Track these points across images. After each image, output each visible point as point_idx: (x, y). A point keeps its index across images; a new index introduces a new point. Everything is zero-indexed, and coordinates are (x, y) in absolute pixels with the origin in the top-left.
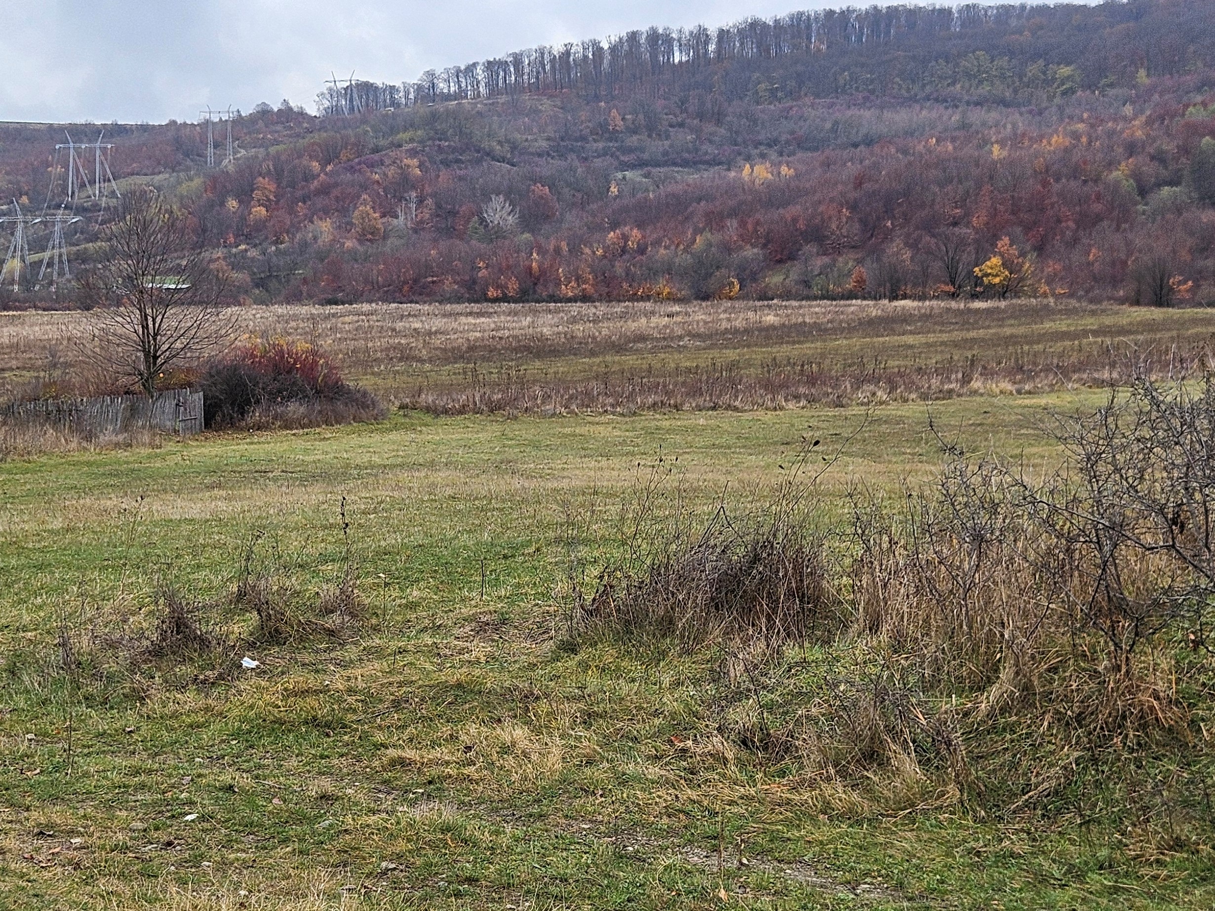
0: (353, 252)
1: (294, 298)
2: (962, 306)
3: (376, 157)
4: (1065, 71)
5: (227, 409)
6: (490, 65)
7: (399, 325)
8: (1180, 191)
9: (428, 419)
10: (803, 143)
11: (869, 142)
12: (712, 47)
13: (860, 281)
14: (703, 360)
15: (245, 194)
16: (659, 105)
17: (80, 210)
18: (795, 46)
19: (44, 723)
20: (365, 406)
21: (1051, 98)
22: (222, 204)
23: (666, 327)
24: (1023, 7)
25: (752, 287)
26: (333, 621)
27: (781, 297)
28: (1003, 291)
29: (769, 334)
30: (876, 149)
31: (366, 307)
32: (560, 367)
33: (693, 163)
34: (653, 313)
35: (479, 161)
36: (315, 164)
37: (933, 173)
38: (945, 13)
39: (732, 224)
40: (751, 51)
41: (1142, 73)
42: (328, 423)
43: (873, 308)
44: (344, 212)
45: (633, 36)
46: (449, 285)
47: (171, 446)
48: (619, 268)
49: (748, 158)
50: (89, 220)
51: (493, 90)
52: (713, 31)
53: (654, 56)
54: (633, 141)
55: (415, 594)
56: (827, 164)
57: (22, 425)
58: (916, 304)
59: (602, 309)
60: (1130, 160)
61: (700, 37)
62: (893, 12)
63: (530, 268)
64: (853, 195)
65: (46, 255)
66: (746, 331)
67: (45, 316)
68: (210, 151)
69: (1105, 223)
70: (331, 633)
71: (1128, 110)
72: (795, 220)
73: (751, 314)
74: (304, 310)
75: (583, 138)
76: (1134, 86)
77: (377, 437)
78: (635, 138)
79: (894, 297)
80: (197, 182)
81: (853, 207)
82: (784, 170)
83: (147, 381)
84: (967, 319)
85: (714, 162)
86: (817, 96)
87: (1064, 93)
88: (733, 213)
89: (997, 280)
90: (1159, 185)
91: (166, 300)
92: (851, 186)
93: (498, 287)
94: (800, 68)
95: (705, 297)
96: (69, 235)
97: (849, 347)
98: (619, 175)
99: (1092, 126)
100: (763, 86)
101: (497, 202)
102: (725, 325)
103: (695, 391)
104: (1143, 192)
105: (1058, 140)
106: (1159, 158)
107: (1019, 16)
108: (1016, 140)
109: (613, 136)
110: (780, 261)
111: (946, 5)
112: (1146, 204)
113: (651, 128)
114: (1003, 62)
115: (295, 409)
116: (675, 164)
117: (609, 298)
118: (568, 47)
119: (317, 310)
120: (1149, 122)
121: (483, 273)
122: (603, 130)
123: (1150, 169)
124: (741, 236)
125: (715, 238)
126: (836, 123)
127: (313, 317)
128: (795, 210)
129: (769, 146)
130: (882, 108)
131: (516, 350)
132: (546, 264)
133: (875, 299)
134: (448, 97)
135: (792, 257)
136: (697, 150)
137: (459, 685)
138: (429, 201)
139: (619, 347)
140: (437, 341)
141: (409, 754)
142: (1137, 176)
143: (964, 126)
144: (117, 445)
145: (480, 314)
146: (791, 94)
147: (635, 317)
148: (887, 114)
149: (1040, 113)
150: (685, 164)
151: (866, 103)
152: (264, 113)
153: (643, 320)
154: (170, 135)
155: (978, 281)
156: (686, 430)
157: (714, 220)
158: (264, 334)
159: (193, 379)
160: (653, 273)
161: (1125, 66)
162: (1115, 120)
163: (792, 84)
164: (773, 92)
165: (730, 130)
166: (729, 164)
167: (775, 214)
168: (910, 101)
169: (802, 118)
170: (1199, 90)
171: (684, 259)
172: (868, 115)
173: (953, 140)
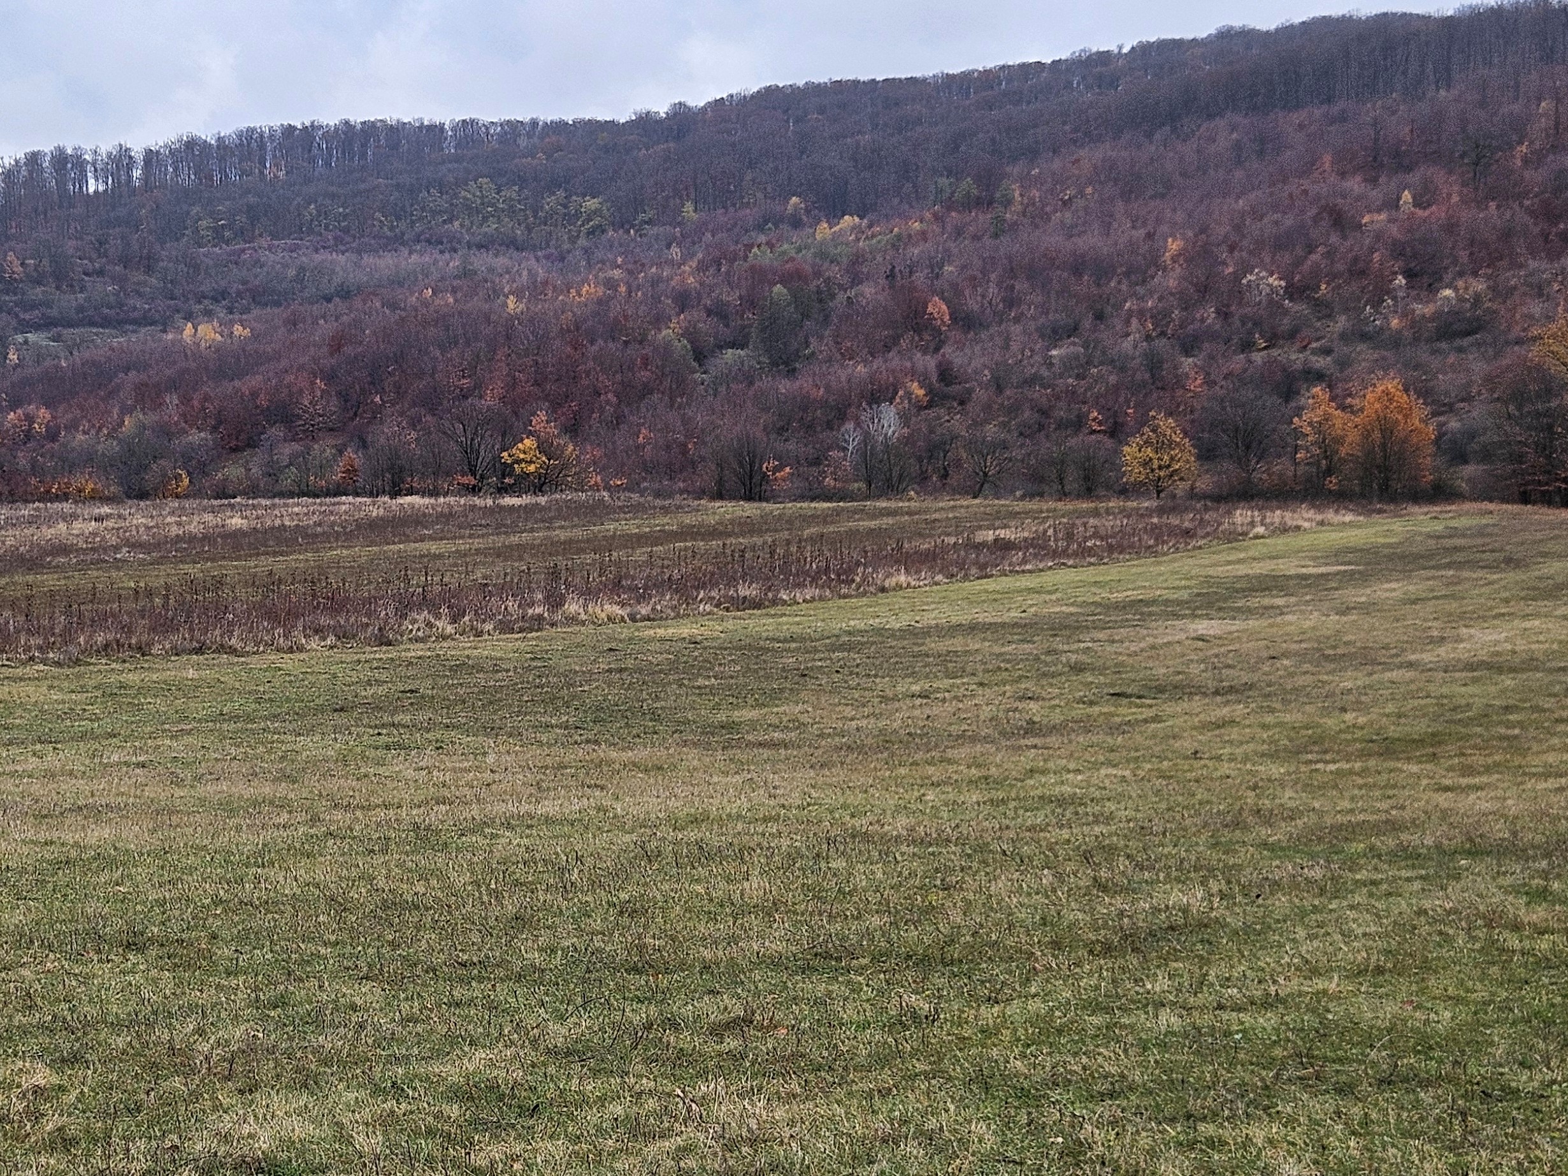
2: (490, 502)
4: (592, 204)
8: (748, 356)
10: (260, 296)
11: (345, 293)
12: (137, 173)
13: (351, 471)
14: (154, 579)
16: (70, 246)
18: (244, 173)
21: (573, 240)
23: (93, 534)
24: (534, 123)
25: (207, 482)
27: (245, 494)
28: (540, 484)
30: (358, 303)
33: (119, 322)
34: (74, 517)
37: (432, 332)
38: (435, 130)
39: (172, 399)
40: (187, 177)
41: (689, 207)
45: (34, 159)
48: (23, 460)
49: (189, 317)
52: (138, 152)
53: (61, 183)
54: (37, 293)
56: (293, 323)
58: (427, 501)
60: (682, 316)
61: (122, 160)
62: (370, 129)
66: (206, 539)
69: (656, 397)
71: (675, 252)
72: (254, 394)
73: (209, 519)
76: (679, 224)
78: (39, 290)
79: (394, 494)
81: (330, 377)
82: (238, 330)
84: (501, 519)
85: (146, 321)
86: (275, 236)
87: (591, 233)
88: (173, 385)
89: (532, 468)
90: (721, 347)
94: (252, 199)
95: (143, 494)
98: (20, 338)
99: (630, 272)
100: (204, 223)
102: (174, 531)
104: (700, 356)
105: (590, 290)
106: (718, 312)
107: (529, 135)
108: (535, 290)
109: (10, 286)
110: (235, 450)
111: (437, 120)
112: (705, 373)
113: (61, 276)
114: (512, 192)
116: (92, 324)
120: (702, 267)
123: (706, 326)
124: (183, 415)
125: (151, 418)
126: (302, 269)
128: (254, 381)
129: (216, 300)
130: (359, 252)
133: (371, 495)
135: (252, 444)
136: (121, 305)
139: (29, 564)
142: (690, 334)
143: (466, 273)
146: (241, 234)
147: (50, 521)
148: (368, 260)
149: (562, 259)
150: (106, 323)
151: (338, 244)
153: (62, 527)
155: (506, 470)
157: (145, 396)
160: (69, 464)
161: (667, 198)
162: (659, 265)
163: (241, 219)
164: (218, 231)
165: (164, 280)
166: (165, 324)
167: (228, 387)
168: (395, 242)
169: (258, 263)
170: (760, 228)
171: (108, 447)
172: (342, 261)
173: (454, 291)
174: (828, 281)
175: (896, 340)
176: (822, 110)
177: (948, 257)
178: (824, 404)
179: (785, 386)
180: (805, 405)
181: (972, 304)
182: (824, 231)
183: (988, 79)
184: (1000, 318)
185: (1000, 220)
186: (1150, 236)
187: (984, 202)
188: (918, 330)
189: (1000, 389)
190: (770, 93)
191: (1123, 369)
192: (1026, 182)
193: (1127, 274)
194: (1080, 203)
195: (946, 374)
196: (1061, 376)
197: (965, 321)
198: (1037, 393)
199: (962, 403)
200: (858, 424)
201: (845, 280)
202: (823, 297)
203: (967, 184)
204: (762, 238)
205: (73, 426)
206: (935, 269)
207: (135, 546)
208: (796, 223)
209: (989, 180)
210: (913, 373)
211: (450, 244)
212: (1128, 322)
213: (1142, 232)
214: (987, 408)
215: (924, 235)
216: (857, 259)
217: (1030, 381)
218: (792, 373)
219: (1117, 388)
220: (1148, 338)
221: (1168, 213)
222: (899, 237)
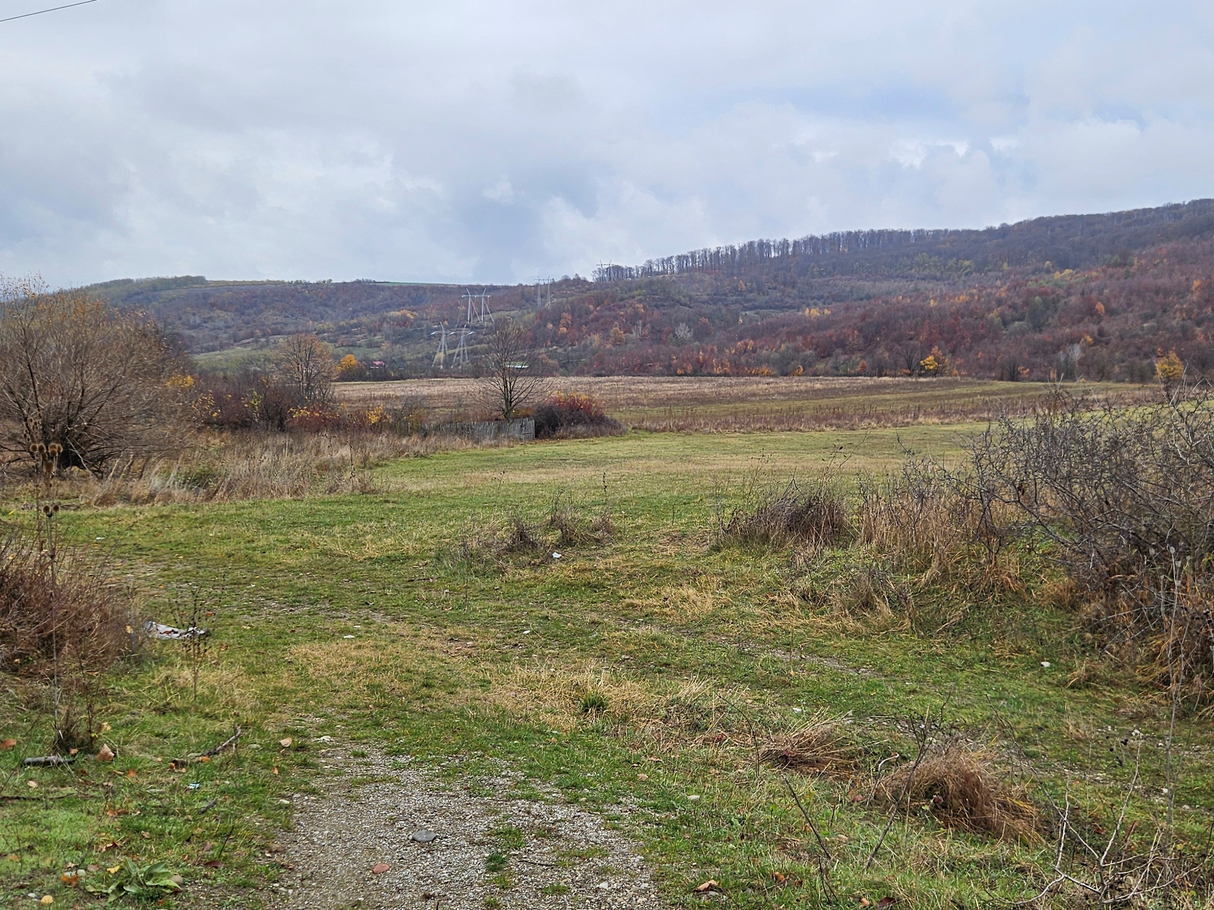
0: (610, 350)
1: (581, 373)
2: (914, 380)
3: (622, 303)
4: (967, 263)
5: (546, 428)
6: (679, 257)
7: (633, 387)
8: (1024, 324)
9: (647, 434)
10: (835, 298)
11: (869, 297)
12: (790, 250)
13: (863, 367)
14: (785, 406)
15: (556, 322)
16: (764, 278)
17: (473, 328)
18: (831, 249)
19: (454, 585)
20: (616, 428)
21: (959, 277)
22: (545, 326)
23: (766, 389)
24: (946, 231)
25: (810, 370)
26: (598, 535)
27: (824, 375)
28: (935, 373)
29: (817, 393)
30: (872, 301)
31: (616, 378)
32: (713, 409)
33: (781, 308)
34: (760, 382)
35: (673, 306)
36: (591, 307)
37: (901, 314)
38: (907, 233)
39: (800, 338)
40: (810, 251)
41: (1005, 265)
42: (596, 436)
43: (869, 381)
44: (605, 330)
45: (751, 244)
46: (658, 367)
47: (518, 447)
48: (743, 360)
49: (808, 305)
50: (478, 333)
51: (681, 270)
52: (791, 241)
53: (761, 254)
54: (751, 296)
55: (640, 521)
56: (847, 309)
57: (444, 435)
58: (891, 379)
59: (734, 380)
60: (999, 308)
61: (785, 244)
62: (881, 233)
63: (698, 359)
64: (859, 324)
65: (457, 351)
66: (807, 392)
67: (456, 381)
68: (539, 299)
69: (986, 340)
70: (598, 541)
71: (998, 283)
72: (831, 336)
73: (809, 384)
74: (585, 379)
75: (726, 295)
76: (1001, 271)
77: (621, 443)
78: (751, 295)
79: (880, 376)
80: (532, 315)
81: (860, 331)
82: (826, 311)
83: (507, 414)
84: (916, 385)
85: (791, 307)
86: (842, 275)
87: (966, 274)
88: (800, 332)
89: (932, 367)
90: (1013, 321)
91: (517, 373)
92: (859, 320)
93: (682, 368)
94: (834, 260)
95: (785, 374)
96: (468, 340)
97: (857, 400)
98: (743, 313)
99: (980, 291)
100: (815, 269)
101: (682, 326)
102: (795, 388)
103: (780, 422)
104: (1005, 324)
105: (963, 298)
106: (1013, 307)
107: (944, 236)
108: (942, 297)
109: (740, 293)
110: (823, 357)
111: (908, 229)
112: (1006, 330)
113: (760, 290)
114: (936, 258)
115: (580, 428)
116: (771, 308)
117: (738, 375)
118: (719, 248)
119: (591, 379)
120: (1009, 289)
121: (675, 362)
122: (735, 290)
123: (1009, 312)
124: (804, 344)
125: (791, 345)
126: (852, 288)
127: (589, 383)
128: (831, 331)
129: (818, 299)
130: (875, 281)
131: (691, 400)
132: (707, 357)
133: (870, 376)
134: (657, 273)
135: (829, 355)
136: (782, 301)
137: (661, 567)
138: (648, 325)
139: (742, 400)
140: (652, 395)
141: (636, 601)
142: (1002, 315)
143: (916, 290)
144: (491, 446)
145: (673, 382)
146: (829, 273)
147: (751, 384)
148: (877, 284)
149: (954, 284)
150: (776, 308)
151: (867, 278)
152: (566, 280)
153: (755, 386)
154: (520, 290)
155: (922, 368)
156: (775, 441)
157: (791, 336)
158: (565, 391)
159: (529, 413)
160: (759, 363)
161: (997, 261)
162: (992, 288)
163: (830, 268)
164: (820, 272)
165: (799, 291)
166: (799, 308)
167: (821, 334)
168: (890, 277)
169: (835, 285)
170: (1033, 273)
171: (775, 356)
172: (868, 284)
173: (910, 297)
174: (1057, 295)
175: (1082, 319)
176: (1061, 226)
177: (1106, 287)
178: (1052, 344)
179: (1038, 336)
180: (1045, 344)
181: (1114, 305)
182: (1057, 275)
183: (1129, 214)
184: (1125, 311)
185: (1127, 271)
186: (1187, 279)
187: (1123, 265)
188: (1092, 315)
189: (1122, 339)
190: (1041, 219)
191: (1172, 332)
192: (1140, 257)
193: (1178, 294)
194: (1161, 265)
195: (1101, 333)
196: (1147, 334)
197: (1111, 312)
198: (1137, 341)
199: (1107, 344)
200: (1065, 352)
201: (1065, 295)
202: (1055, 302)
203: (1116, 257)
204: (1033, 278)
205: (762, 348)
206: (1101, 293)
207: (780, 394)
208: (1048, 271)
209: (1125, 256)
210: (1087, 332)
211: (909, 278)
212: (1175, 313)
213: (1184, 277)
214: (1117, 346)
215: (1097, 278)
216: (1070, 287)
217: (1134, 336)
218: (1041, 331)
219: (1169, 339)
220: (1183, 319)
221: (1195, 270)
222: (1088, 278)
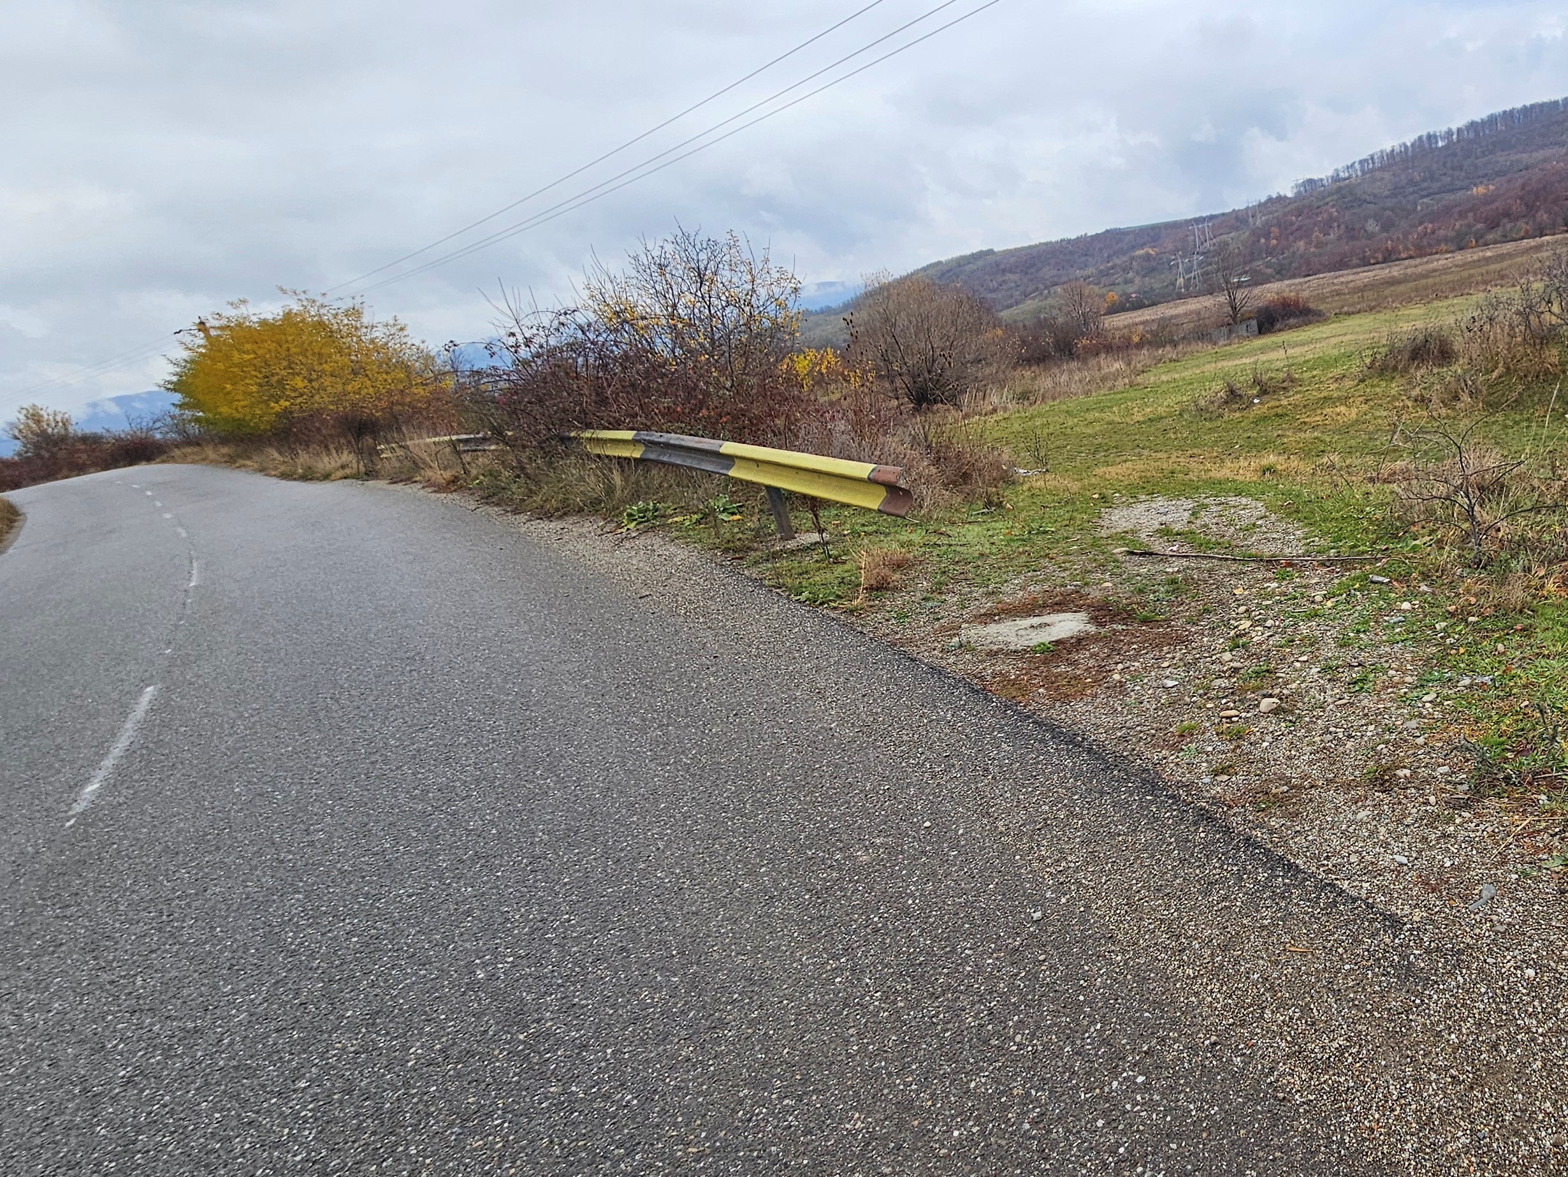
0: (1313, 252)
1: (1293, 276)
3: (1319, 210)
5: (1266, 325)
6: (1361, 162)
7: (1335, 281)
9: (1346, 317)
10: (1498, 173)
12: (1455, 137)
13: (1527, 232)
15: (1267, 236)
16: (1434, 167)
17: (1203, 253)
20: (1320, 316)
22: (1259, 241)
23: (1445, 264)
26: (1285, 385)
27: (1494, 243)
29: (1491, 259)
30: (1530, 170)
31: (1322, 276)
32: (1401, 288)
33: (1452, 191)
34: (1440, 259)
35: (1360, 206)
36: (1294, 218)
42: (1307, 325)
43: (1532, 243)
44: (1307, 236)
45: (1420, 138)
46: (1355, 261)
47: (1246, 342)
48: (1425, 242)
49: (1475, 185)
50: (1207, 257)
51: (1364, 173)
52: (1455, 129)
55: (1315, 373)
56: (1509, 181)
57: (1189, 342)
58: (1551, 238)
59: (1418, 261)
61: (1449, 133)
63: (1387, 248)
64: (1521, 193)
65: (1193, 274)
66: (1479, 261)
67: (1196, 300)
68: (1251, 219)
72: (1498, 208)
74: (1297, 281)
75: (1403, 187)
79: (1541, 237)
80: (1247, 233)
81: (1522, 199)
82: (1491, 187)
83: (1234, 318)
85: (1461, 188)
86: (1502, 151)
91: (1240, 285)
92: (1520, 189)
93: (1374, 258)
95: (1461, 248)
96: (1200, 265)
97: (1520, 261)
98: (1421, 201)
100: (1479, 150)
101: (1371, 221)
102: (1471, 259)
103: (1453, 290)
109: (1416, 184)
110: (1492, 228)
115: (1292, 321)
116: (1444, 192)
117: (1421, 256)
118: (1393, 147)
119: (1302, 280)
121: (1368, 253)
122: (1412, 182)
124: (1475, 219)
125: (1464, 222)
126: (1512, 161)
127: (1300, 283)
128: (1497, 204)
129: (1484, 177)
130: (1531, 152)
131: (1383, 284)
132: (1394, 245)
133: (1533, 238)
134: (1345, 179)
135: (1497, 225)
136: (1453, 184)
138: (1343, 226)
139: (1425, 276)
140: (1351, 285)
144: (1226, 345)
145: (1369, 271)
146: (1491, 152)
147: (1432, 262)
148: (1534, 154)
150: (1448, 191)
151: (1524, 150)
152: (1270, 199)
153: (1436, 263)
154: (1234, 215)
157: (1462, 215)
158: (1278, 293)
159: (1252, 315)
160: (1439, 242)
163: (1491, 147)
164: (1483, 153)
165: (1466, 173)
166: (1467, 188)
167: (1491, 206)
168: (1544, 146)
169: (1497, 161)
171: (1452, 234)
172: (1526, 155)
173: (1564, 161)
211: (1561, 144)
